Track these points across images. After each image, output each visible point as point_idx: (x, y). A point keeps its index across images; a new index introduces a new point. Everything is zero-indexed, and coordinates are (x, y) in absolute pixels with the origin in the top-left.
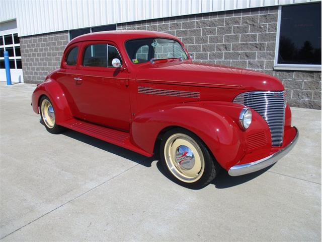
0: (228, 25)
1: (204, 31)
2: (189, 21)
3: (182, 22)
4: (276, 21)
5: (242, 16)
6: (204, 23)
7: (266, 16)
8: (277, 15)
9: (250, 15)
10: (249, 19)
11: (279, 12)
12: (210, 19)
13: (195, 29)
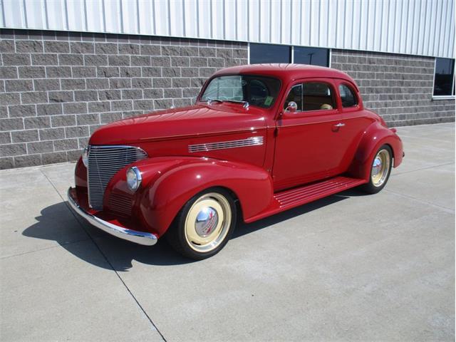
0: (203, 55)
1: (174, 60)
2: (151, 44)
3: (140, 44)
4: (247, 57)
5: (216, 47)
6: (173, 50)
7: (237, 51)
8: (247, 51)
9: (224, 48)
10: (223, 51)
11: (249, 48)
12: (181, 45)
13: (161, 56)
